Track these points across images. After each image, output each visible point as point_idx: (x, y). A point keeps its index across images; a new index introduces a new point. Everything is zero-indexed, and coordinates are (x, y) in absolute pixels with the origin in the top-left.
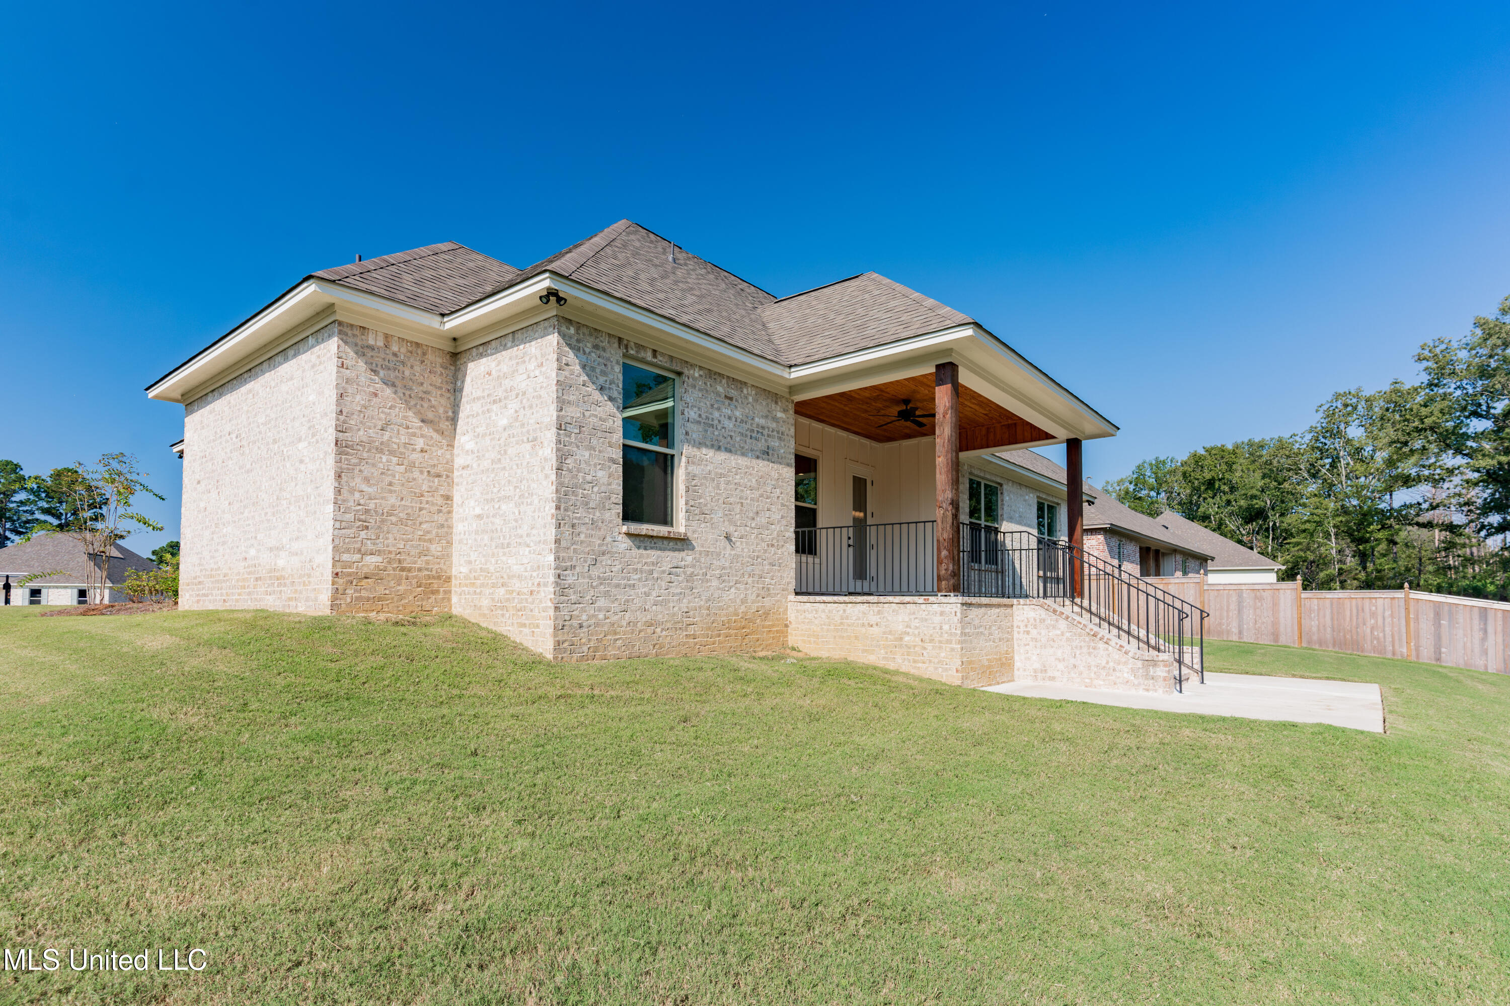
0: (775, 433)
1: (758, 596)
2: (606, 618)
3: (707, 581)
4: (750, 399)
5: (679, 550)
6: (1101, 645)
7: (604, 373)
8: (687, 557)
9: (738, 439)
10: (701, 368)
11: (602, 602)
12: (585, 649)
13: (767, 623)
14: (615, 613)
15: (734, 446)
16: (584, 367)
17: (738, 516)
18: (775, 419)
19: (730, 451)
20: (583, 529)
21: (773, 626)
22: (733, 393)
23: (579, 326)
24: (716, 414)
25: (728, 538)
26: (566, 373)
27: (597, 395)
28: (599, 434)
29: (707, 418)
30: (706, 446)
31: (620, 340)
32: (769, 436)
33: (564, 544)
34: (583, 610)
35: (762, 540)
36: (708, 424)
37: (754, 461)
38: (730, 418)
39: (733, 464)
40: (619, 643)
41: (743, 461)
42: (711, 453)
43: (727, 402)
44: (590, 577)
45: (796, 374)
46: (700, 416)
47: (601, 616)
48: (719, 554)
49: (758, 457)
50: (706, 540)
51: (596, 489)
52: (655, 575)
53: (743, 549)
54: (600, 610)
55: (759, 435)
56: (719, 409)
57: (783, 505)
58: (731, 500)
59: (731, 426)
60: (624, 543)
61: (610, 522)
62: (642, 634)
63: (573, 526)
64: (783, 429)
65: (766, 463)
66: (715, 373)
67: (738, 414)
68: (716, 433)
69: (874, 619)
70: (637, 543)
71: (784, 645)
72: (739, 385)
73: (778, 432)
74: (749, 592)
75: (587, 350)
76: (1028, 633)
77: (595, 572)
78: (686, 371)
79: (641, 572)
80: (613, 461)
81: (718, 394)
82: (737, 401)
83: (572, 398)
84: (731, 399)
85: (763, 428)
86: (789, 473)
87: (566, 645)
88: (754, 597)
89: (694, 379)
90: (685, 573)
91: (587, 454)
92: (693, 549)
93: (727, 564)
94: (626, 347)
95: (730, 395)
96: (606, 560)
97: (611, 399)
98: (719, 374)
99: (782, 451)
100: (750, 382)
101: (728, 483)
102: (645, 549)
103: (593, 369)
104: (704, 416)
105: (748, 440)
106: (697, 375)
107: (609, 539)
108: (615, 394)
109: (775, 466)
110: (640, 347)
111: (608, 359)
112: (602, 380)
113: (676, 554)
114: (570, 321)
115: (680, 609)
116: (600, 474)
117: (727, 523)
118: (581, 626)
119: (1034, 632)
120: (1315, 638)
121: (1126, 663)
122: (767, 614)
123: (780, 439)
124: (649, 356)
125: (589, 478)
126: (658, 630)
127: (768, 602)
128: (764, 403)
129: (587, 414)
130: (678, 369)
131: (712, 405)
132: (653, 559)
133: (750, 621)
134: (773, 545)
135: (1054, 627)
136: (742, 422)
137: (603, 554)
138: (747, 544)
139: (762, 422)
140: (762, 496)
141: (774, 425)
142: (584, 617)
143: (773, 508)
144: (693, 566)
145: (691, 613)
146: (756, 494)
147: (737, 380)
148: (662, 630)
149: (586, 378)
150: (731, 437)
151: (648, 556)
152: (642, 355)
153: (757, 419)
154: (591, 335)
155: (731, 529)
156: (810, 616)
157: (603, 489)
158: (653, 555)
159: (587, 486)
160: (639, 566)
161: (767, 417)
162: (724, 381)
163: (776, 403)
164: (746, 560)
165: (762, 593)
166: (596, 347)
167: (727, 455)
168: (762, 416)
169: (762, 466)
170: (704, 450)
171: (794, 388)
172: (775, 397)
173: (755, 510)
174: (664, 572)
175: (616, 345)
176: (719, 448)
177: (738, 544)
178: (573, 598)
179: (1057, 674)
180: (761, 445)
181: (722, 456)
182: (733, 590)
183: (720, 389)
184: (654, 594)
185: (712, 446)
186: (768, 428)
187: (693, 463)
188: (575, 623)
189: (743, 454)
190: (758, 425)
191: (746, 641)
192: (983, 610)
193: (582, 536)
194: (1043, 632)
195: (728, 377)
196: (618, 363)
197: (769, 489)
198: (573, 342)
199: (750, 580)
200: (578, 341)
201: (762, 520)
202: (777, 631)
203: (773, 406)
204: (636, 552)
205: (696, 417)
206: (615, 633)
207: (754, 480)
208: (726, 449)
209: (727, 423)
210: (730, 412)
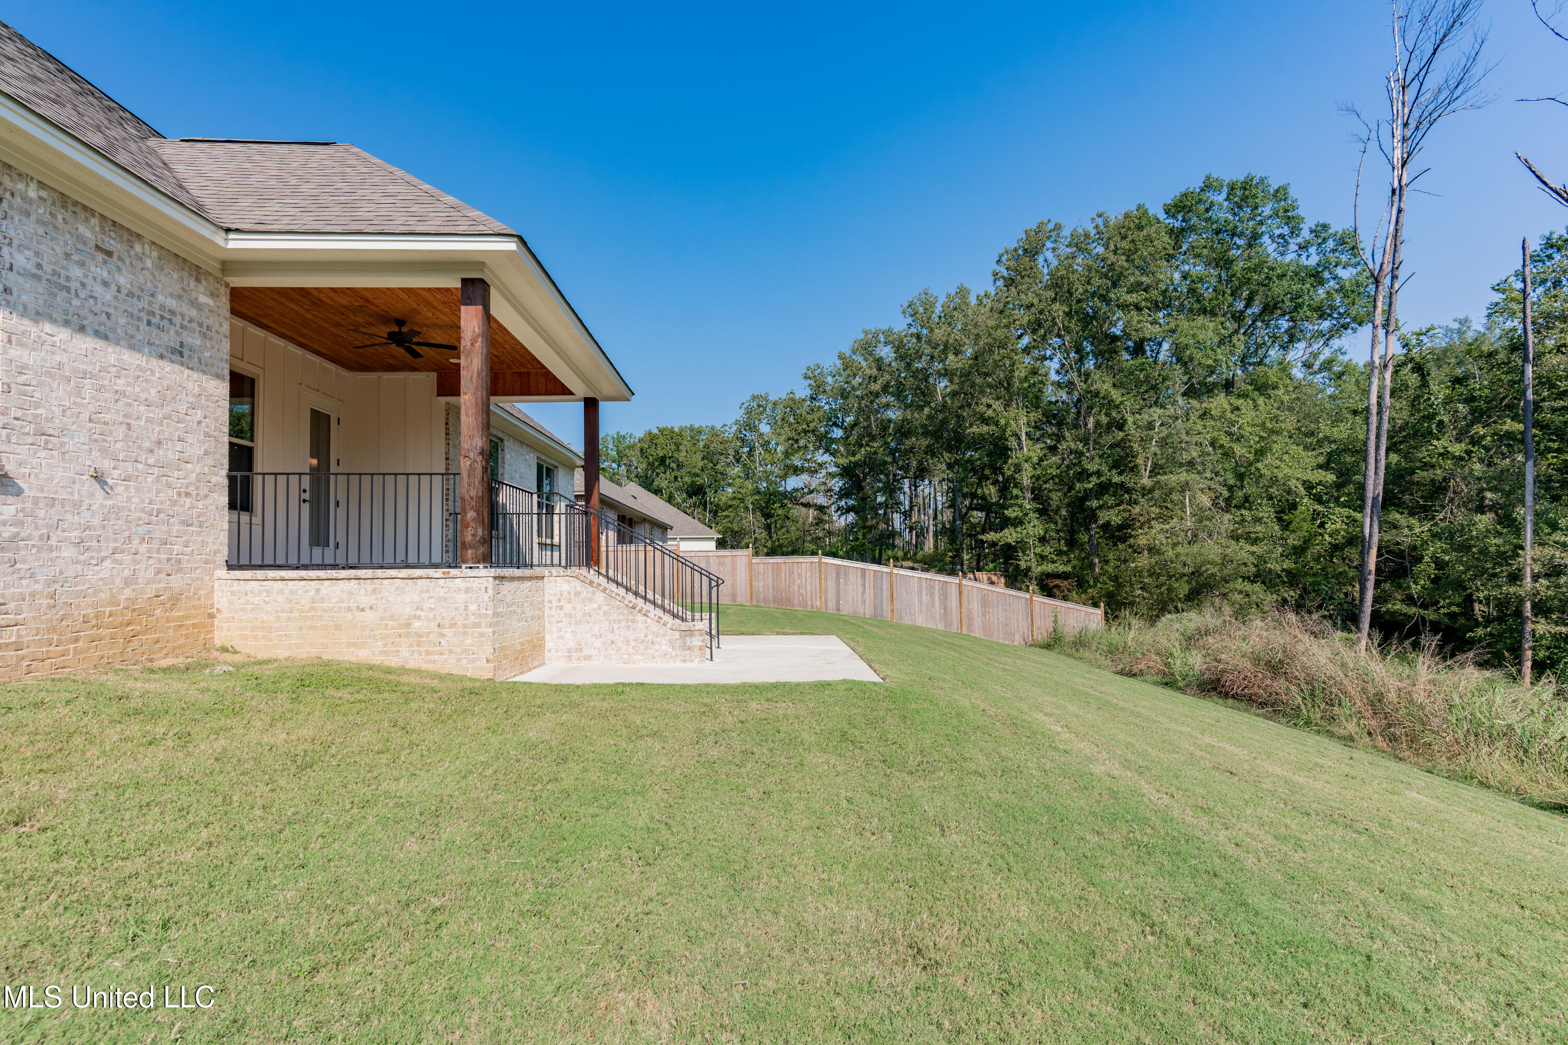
0: (194, 325)
1: (159, 572)
3: (50, 549)
4: (149, 263)
6: (640, 618)
8: (4, 507)
10: (42, 185)
13: (175, 614)
15: (114, 330)
17: (119, 445)
18: (194, 303)
19: (106, 338)
21: (186, 617)
22: (112, 244)
24: (76, 271)
25: (98, 478)
29: (56, 273)
30: (53, 321)
32: (182, 327)
35: (169, 485)
36: (58, 284)
37: (155, 363)
38: (105, 284)
39: (112, 359)
41: (130, 358)
43: (100, 257)
45: (235, 243)
46: (37, 266)
48: (77, 504)
49: (162, 357)
50: (48, 479)
53: (129, 498)
55: (165, 323)
56: (81, 264)
57: (207, 435)
58: (107, 417)
59: (108, 297)
64: (210, 322)
65: (177, 367)
67: (122, 280)
68: (76, 302)
69: (365, 601)
71: (207, 646)
72: (126, 236)
73: (201, 325)
74: (141, 566)
76: (561, 608)
81: (80, 239)
82: (120, 258)
84: (109, 254)
85: (172, 312)
86: (222, 389)
88: (151, 573)
89: (27, 200)
92: (18, 492)
93: (96, 522)
95: (106, 246)
99: (207, 354)
100: (148, 236)
101: (100, 389)
105: (143, 327)
106: (32, 194)
109: (195, 375)
117: (96, 454)
119: (568, 607)
120: (761, 597)
121: (664, 635)
122: (175, 600)
123: (204, 335)
127: (177, 582)
128: (175, 276)
131: (67, 255)
133: (142, 612)
134: (188, 494)
135: (590, 600)
136: (130, 294)
138: (137, 490)
139: (171, 303)
140: (168, 417)
141: (193, 313)
143: (190, 438)
144: (21, 524)
146: (158, 413)
147: (121, 225)
150: (108, 315)
153: (160, 297)
155: (106, 465)
156: (256, 600)
161: (179, 297)
162: (95, 221)
163: (198, 280)
164: (134, 515)
165: (167, 567)
167: (99, 344)
168: (172, 295)
169: (170, 371)
170: (48, 328)
171: (229, 265)
172: (198, 272)
173: (154, 437)
176: (82, 329)
177: (119, 489)
179: (593, 652)
180: (170, 338)
181: (87, 342)
182: (107, 564)
186: (183, 315)
187: (21, 346)
189: (132, 347)
190: (162, 307)
191: (135, 643)
192: (515, 584)
194: (578, 606)
195: (103, 217)
197: (182, 408)
199: (143, 548)
201: (169, 453)
202: (194, 626)
203: (193, 284)
205: (28, 267)
207: (153, 391)
208: (97, 334)
209: (98, 290)
210: (105, 274)
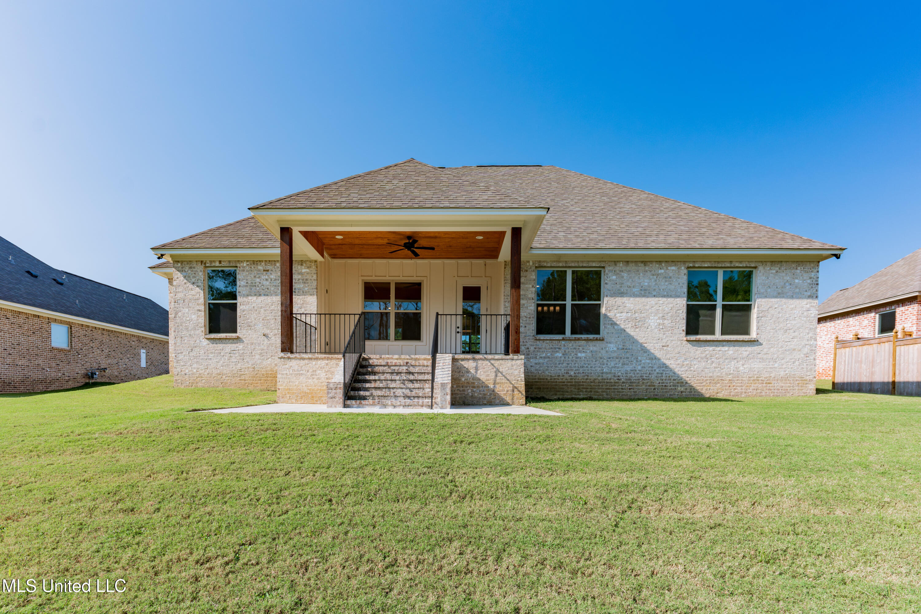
0: (301, 281)
2: (197, 371)
3: (252, 356)
5: (235, 343)
7: (194, 277)
8: (240, 346)
9: (272, 289)
10: (247, 261)
11: (195, 366)
12: (188, 383)
14: (202, 370)
16: (185, 277)
17: (273, 325)
18: (301, 273)
19: (267, 295)
20: (186, 338)
22: (269, 267)
23: (182, 262)
24: (258, 280)
25: (266, 336)
26: (178, 281)
27: (191, 286)
28: (193, 301)
29: (252, 283)
30: (251, 295)
31: (202, 262)
33: (178, 344)
34: (187, 368)
36: (253, 285)
38: (267, 280)
39: (269, 301)
40: (203, 381)
41: (276, 299)
42: (255, 298)
43: (265, 273)
44: (189, 356)
46: (247, 283)
47: (195, 371)
48: (259, 344)
50: (252, 338)
51: (191, 323)
52: (222, 354)
53: (276, 340)
54: (194, 368)
56: (259, 277)
58: (268, 318)
59: (268, 283)
60: (205, 342)
61: (199, 334)
62: (215, 378)
63: (181, 338)
64: (308, 277)
66: (257, 261)
67: (272, 277)
68: (258, 288)
70: (212, 341)
72: (273, 263)
73: (303, 280)
75: (186, 270)
77: (191, 354)
78: (238, 265)
79: (214, 353)
80: (199, 311)
81: (259, 270)
82: (271, 270)
83: (180, 290)
84: (268, 271)
86: (312, 299)
87: (179, 381)
89: (243, 267)
90: (239, 353)
91: (187, 310)
92: (243, 342)
93: (265, 348)
94: (205, 264)
95: (267, 269)
96: (197, 349)
97: (198, 286)
98: (260, 261)
99: (306, 289)
101: (265, 311)
102: (216, 344)
103: (189, 277)
104: (249, 282)
106: (245, 265)
107: (198, 341)
108: (200, 284)
109: (301, 297)
110: (211, 262)
111: (197, 271)
112: (193, 280)
113: (234, 345)
114: (178, 262)
115: (236, 368)
116: (193, 317)
117: (265, 329)
118: (186, 374)
123: (304, 283)
124: (217, 264)
125: (188, 319)
126: (224, 377)
129: (187, 295)
130: (234, 265)
131: (255, 277)
132: (221, 348)
136: (276, 280)
137: (196, 347)
138: (279, 338)
141: (300, 277)
142: (187, 371)
144: (243, 350)
145: (243, 370)
147: (272, 261)
148: (226, 377)
149: (186, 281)
150: (268, 289)
151: (218, 347)
152: (213, 264)
154: (188, 264)
155: (269, 331)
157: (195, 322)
158: (220, 346)
159: (187, 322)
160: (213, 351)
162: (263, 264)
163: (302, 265)
164: (278, 345)
166: (191, 268)
167: (266, 297)
170: (250, 298)
172: (301, 262)
174: (226, 353)
175: (200, 264)
176: (260, 295)
178: (182, 364)
181: (262, 298)
182: (270, 359)
183: (260, 268)
184: (222, 362)
185: (255, 295)
187: (243, 305)
188: (183, 373)
193: (186, 341)
195: (266, 261)
196: (201, 271)
198: (180, 269)
200: (182, 268)
203: (299, 267)
204: (211, 345)
205: (245, 284)
206: (202, 377)
208: (264, 295)
209: (265, 283)
210: (267, 277)
